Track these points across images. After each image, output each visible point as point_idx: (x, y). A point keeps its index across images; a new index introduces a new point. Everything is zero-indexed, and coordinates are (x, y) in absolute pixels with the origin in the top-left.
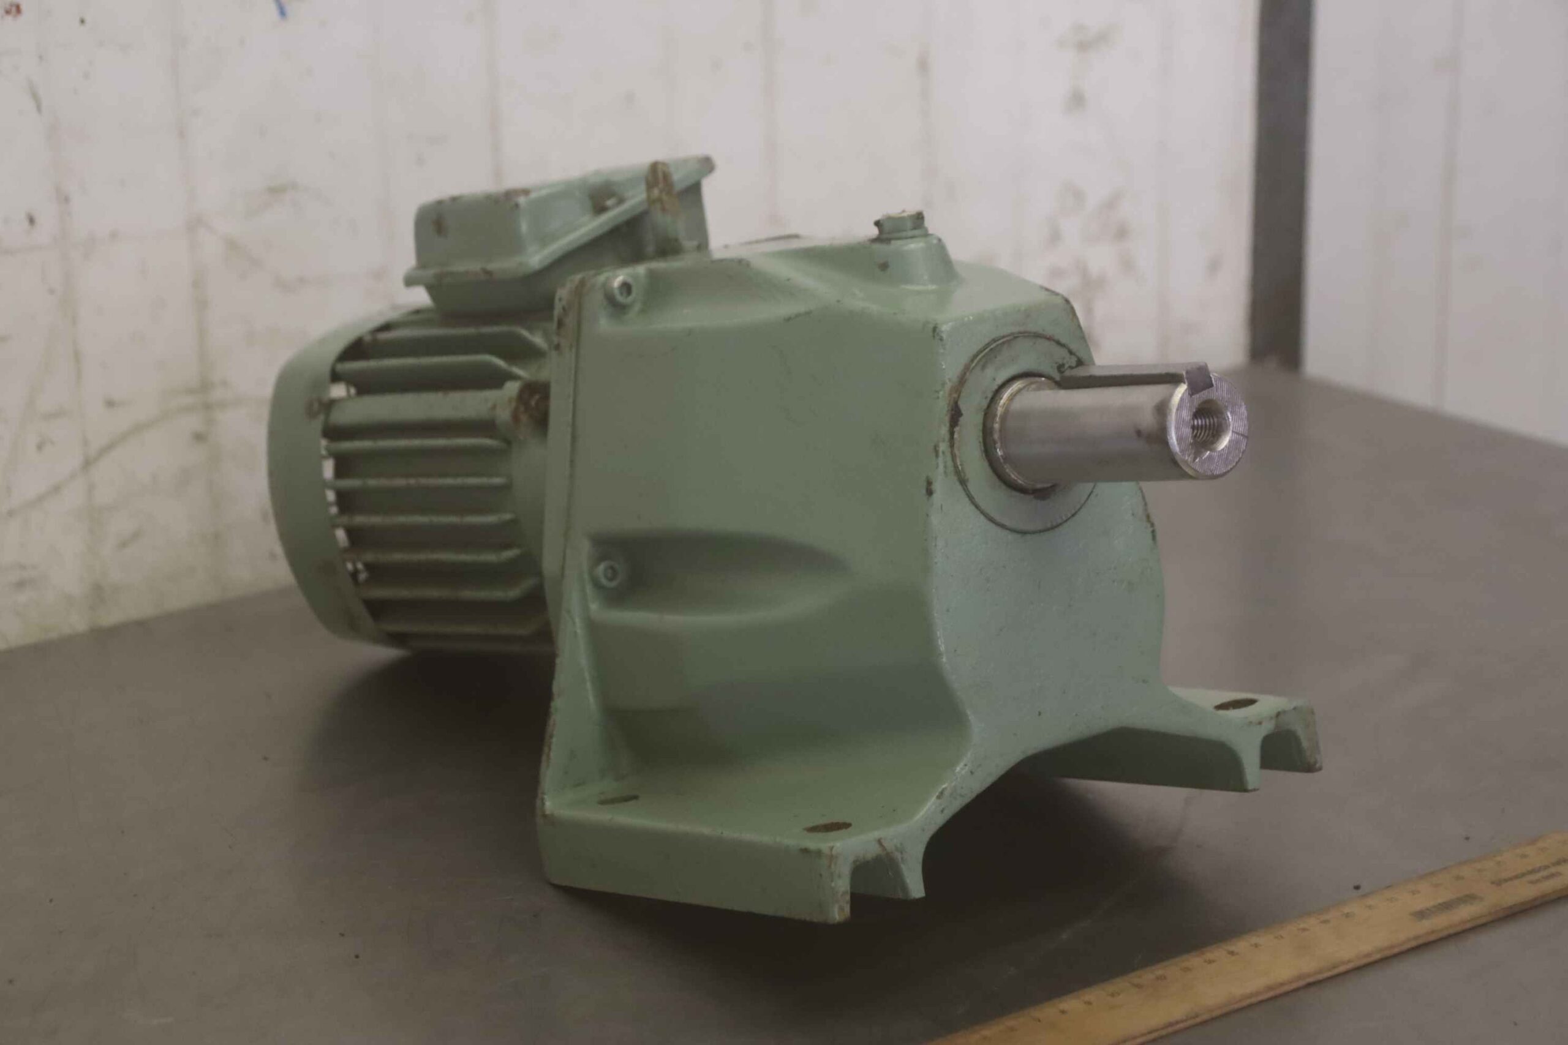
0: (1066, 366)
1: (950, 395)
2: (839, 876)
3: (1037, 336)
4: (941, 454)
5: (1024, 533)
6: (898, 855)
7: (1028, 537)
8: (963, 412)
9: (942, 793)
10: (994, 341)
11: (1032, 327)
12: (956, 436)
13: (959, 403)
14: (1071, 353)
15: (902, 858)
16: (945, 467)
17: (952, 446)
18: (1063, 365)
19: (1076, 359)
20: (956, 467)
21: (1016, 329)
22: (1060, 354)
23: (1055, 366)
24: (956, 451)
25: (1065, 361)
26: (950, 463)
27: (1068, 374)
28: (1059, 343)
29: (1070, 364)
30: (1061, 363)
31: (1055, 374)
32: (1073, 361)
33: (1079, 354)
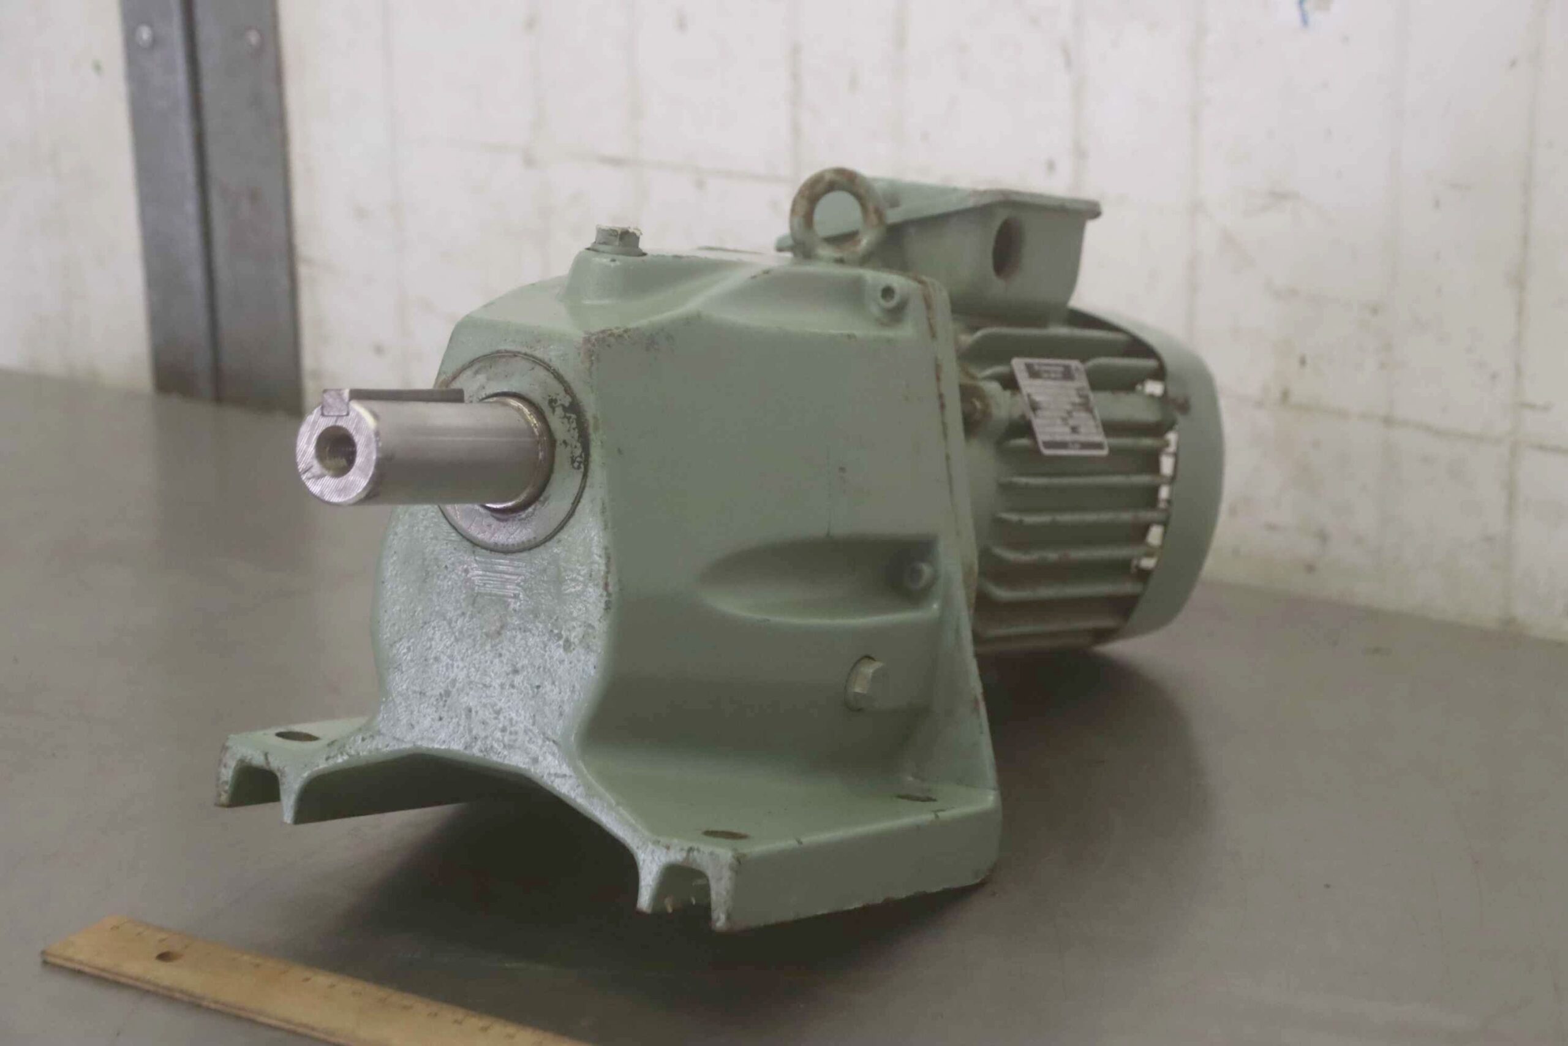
0: (559, 403)
2: (225, 766)
6: (279, 774)
9: (332, 743)
10: (497, 352)
11: (538, 353)
14: (568, 391)
15: (281, 780)
18: (555, 401)
19: (571, 399)
21: (523, 349)
22: (556, 389)
23: (547, 398)
25: (558, 398)
27: (559, 411)
28: (558, 377)
29: (563, 402)
30: (554, 398)
31: (545, 406)
32: (567, 401)
33: (578, 396)
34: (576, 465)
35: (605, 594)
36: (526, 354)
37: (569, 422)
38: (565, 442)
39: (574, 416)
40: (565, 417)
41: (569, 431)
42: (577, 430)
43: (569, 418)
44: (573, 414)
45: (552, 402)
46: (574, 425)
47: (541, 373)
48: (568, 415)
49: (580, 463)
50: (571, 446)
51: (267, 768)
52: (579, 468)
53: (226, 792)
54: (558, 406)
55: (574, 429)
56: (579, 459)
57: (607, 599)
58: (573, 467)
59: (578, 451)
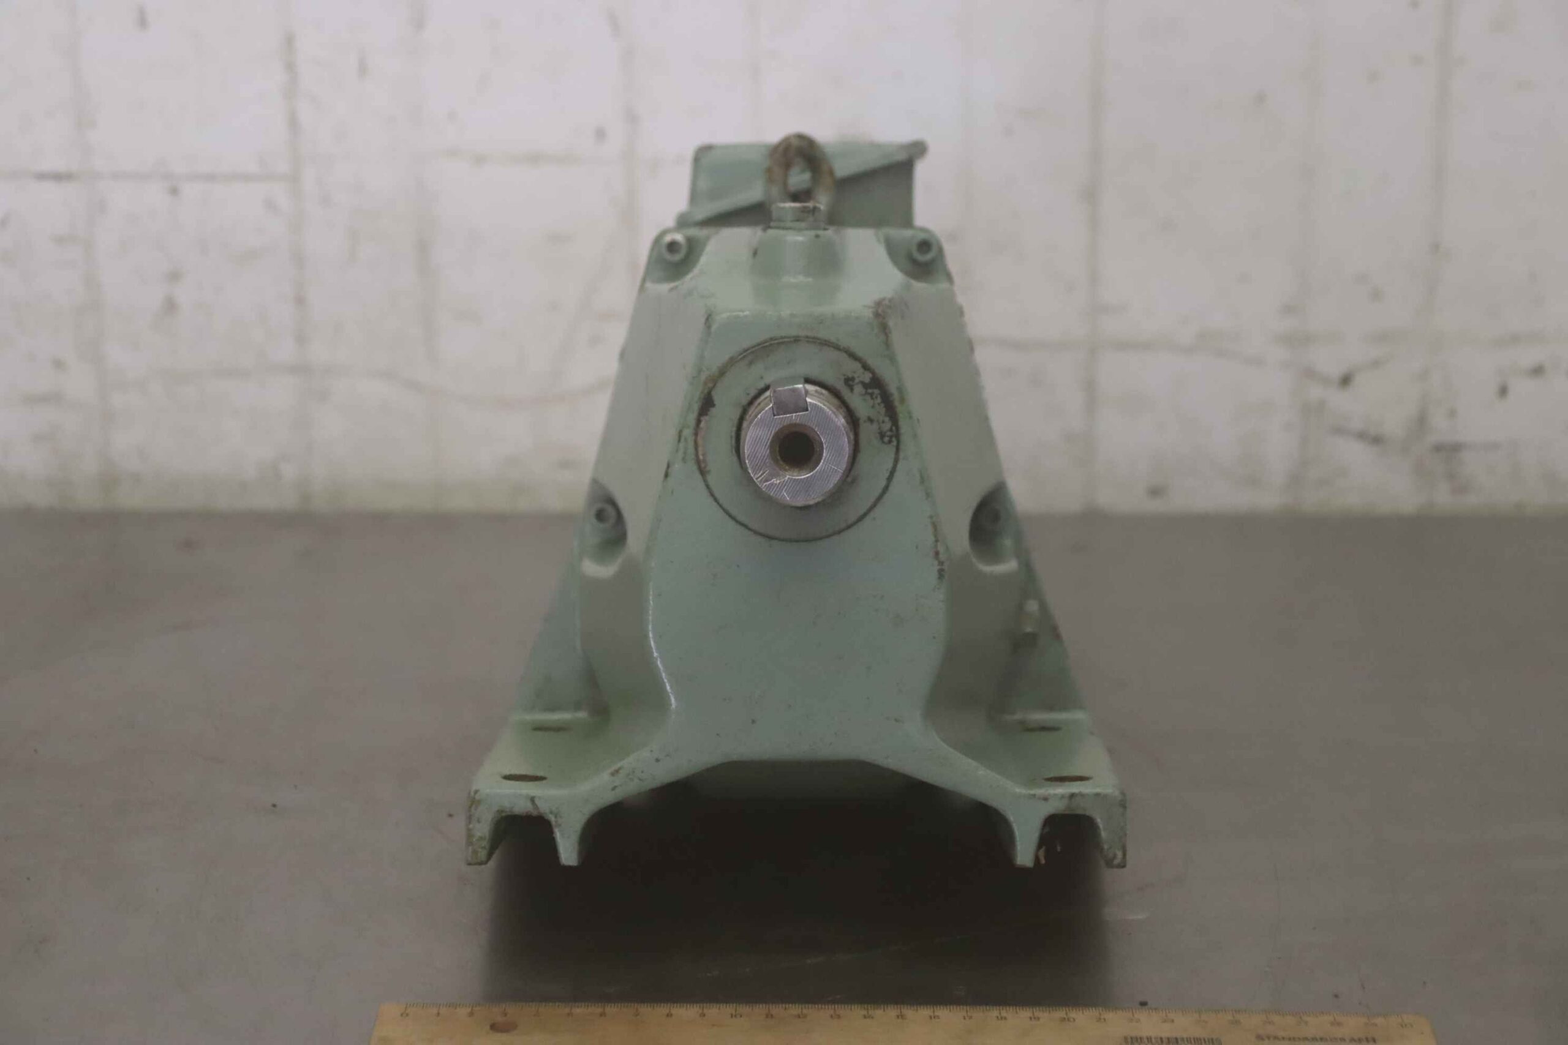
0: (857, 381)
1: (705, 383)
2: (479, 821)
3: (826, 343)
4: (683, 439)
5: (770, 538)
6: (552, 818)
7: (774, 542)
8: (717, 402)
9: (617, 771)
10: (771, 339)
11: (823, 334)
12: (702, 425)
13: (713, 393)
14: (866, 367)
15: (556, 822)
16: (685, 453)
17: (696, 434)
18: (853, 379)
19: (871, 375)
20: (697, 455)
21: (802, 333)
22: (851, 368)
23: (843, 378)
24: (700, 442)
25: (856, 376)
26: (691, 449)
27: (858, 389)
28: (853, 356)
29: (861, 379)
30: (850, 376)
31: (840, 386)
32: (867, 377)
33: (877, 371)
34: (886, 439)
35: (936, 563)
36: (807, 337)
37: (872, 398)
38: (870, 420)
39: (877, 391)
40: (866, 393)
41: (873, 407)
42: (882, 405)
43: (871, 395)
44: (876, 388)
45: (849, 382)
46: (879, 400)
47: (834, 354)
48: (870, 391)
49: (891, 437)
50: (878, 421)
51: (535, 813)
52: (890, 442)
53: (484, 848)
54: (858, 384)
55: (879, 404)
56: (889, 433)
57: (939, 567)
58: (883, 442)
59: (887, 426)
